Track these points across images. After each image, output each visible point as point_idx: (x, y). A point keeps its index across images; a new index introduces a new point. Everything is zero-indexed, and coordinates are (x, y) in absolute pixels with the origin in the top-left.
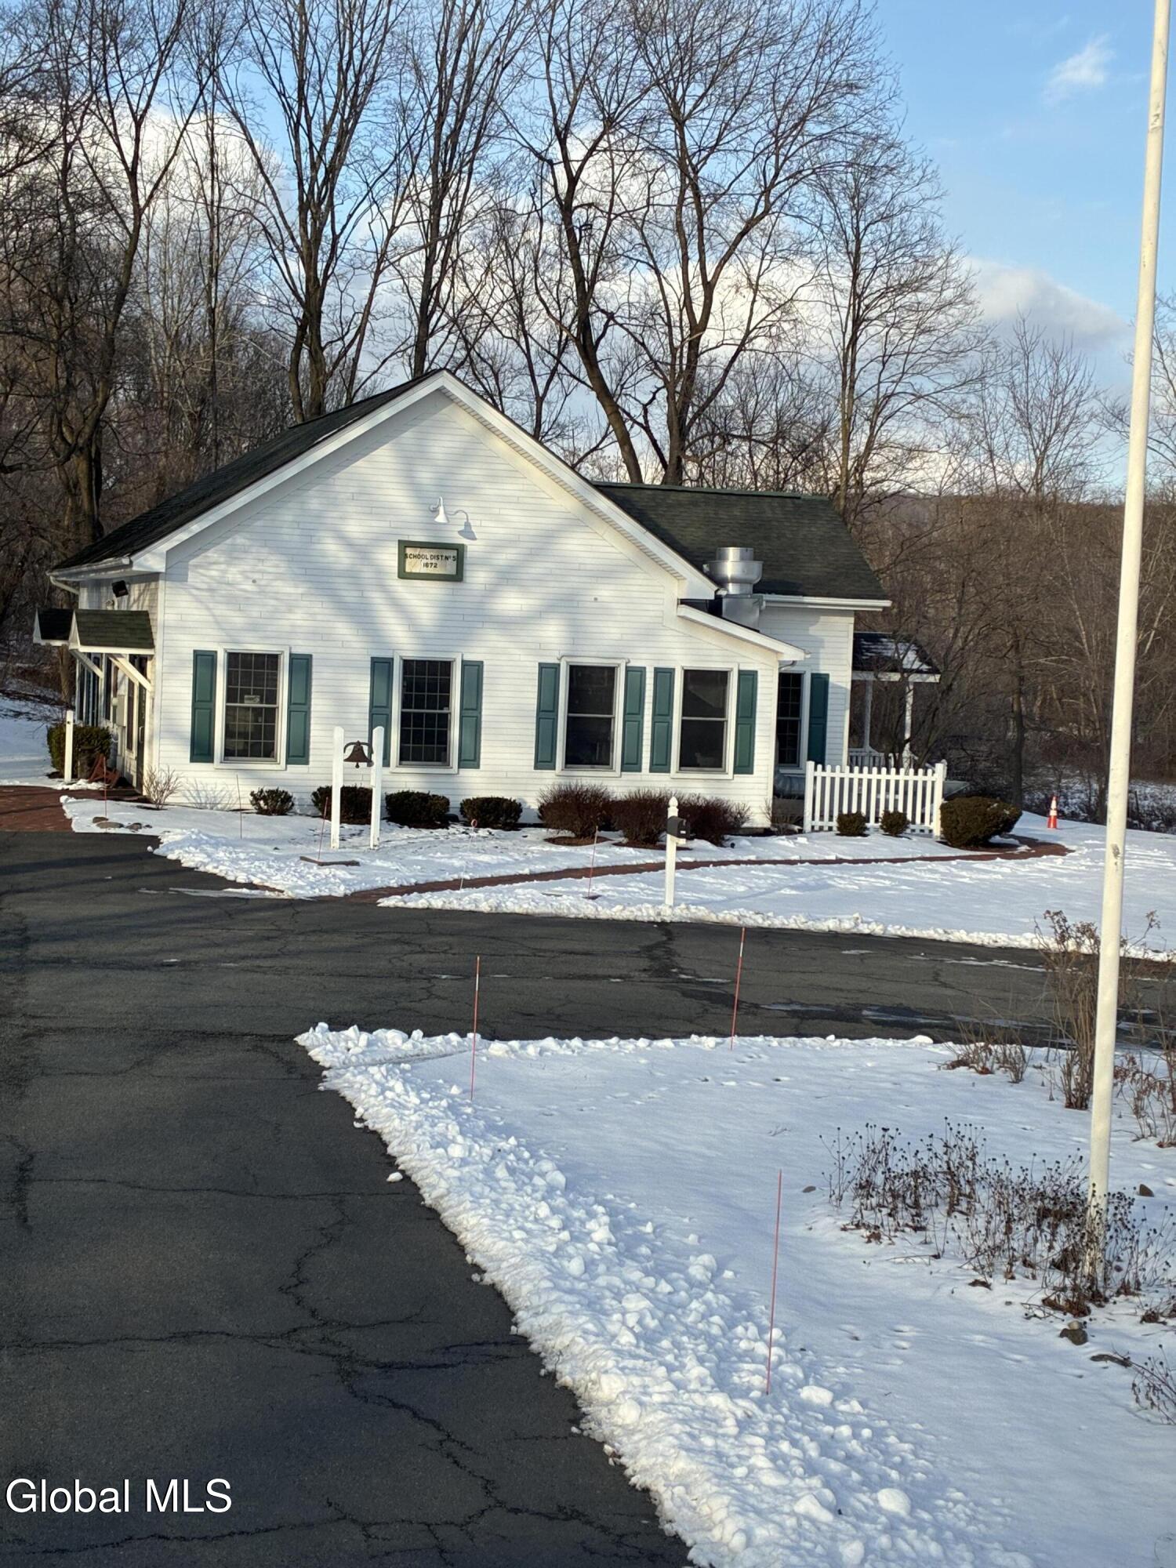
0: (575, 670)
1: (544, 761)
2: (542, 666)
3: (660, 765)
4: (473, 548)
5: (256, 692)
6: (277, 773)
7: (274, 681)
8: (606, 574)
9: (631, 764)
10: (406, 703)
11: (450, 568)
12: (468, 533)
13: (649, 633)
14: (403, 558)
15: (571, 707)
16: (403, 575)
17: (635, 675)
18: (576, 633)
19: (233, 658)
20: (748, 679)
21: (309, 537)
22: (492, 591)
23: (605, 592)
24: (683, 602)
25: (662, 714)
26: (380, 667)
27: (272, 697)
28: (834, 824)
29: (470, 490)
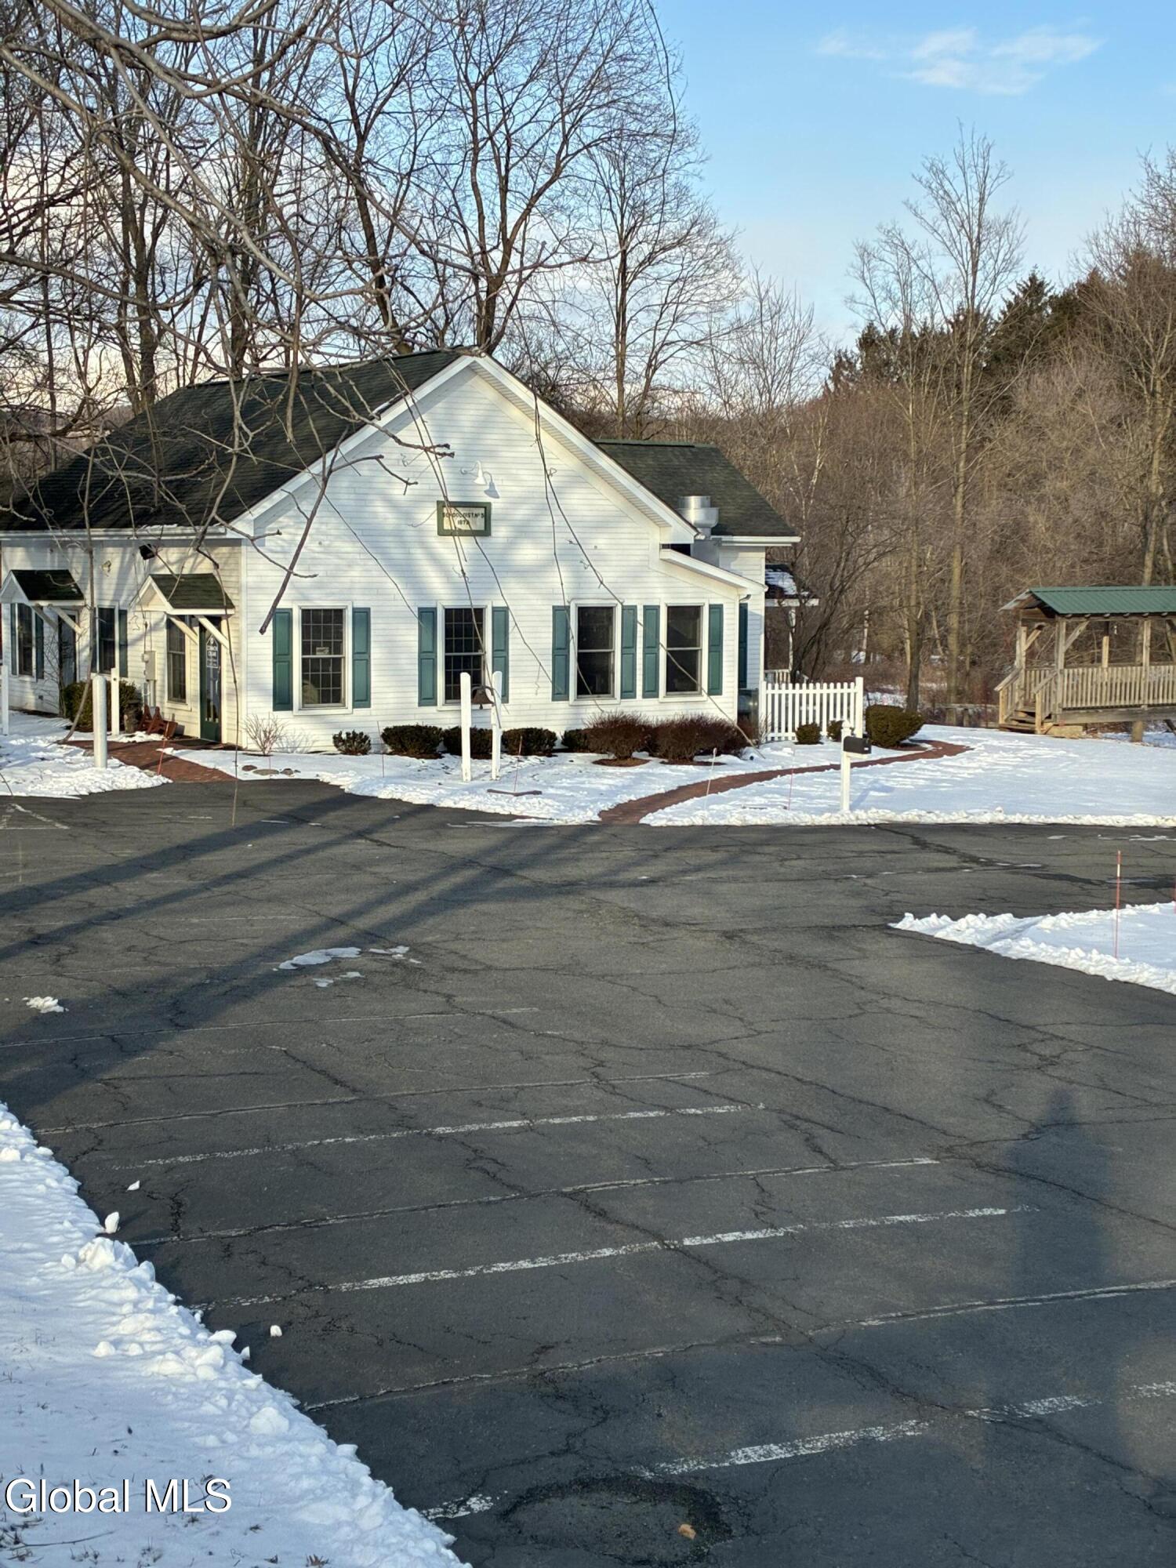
0: (582, 611)
1: (560, 693)
2: (555, 609)
3: (651, 692)
4: (497, 506)
5: (326, 644)
6: (347, 717)
7: (339, 635)
8: (602, 525)
9: (628, 693)
10: (448, 648)
11: (478, 524)
12: (492, 492)
13: (636, 576)
14: (441, 516)
15: (581, 645)
16: (442, 532)
17: (630, 611)
18: (579, 581)
19: (306, 614)
20: (717, 610)
21: (362, 499)
22: (511, 544)
23: (602, 541)
24: (665, 546)
25: (651, 647)
26: (426, 615)
27: (338, 648)
28: (791, 734)
29: (491, 454)
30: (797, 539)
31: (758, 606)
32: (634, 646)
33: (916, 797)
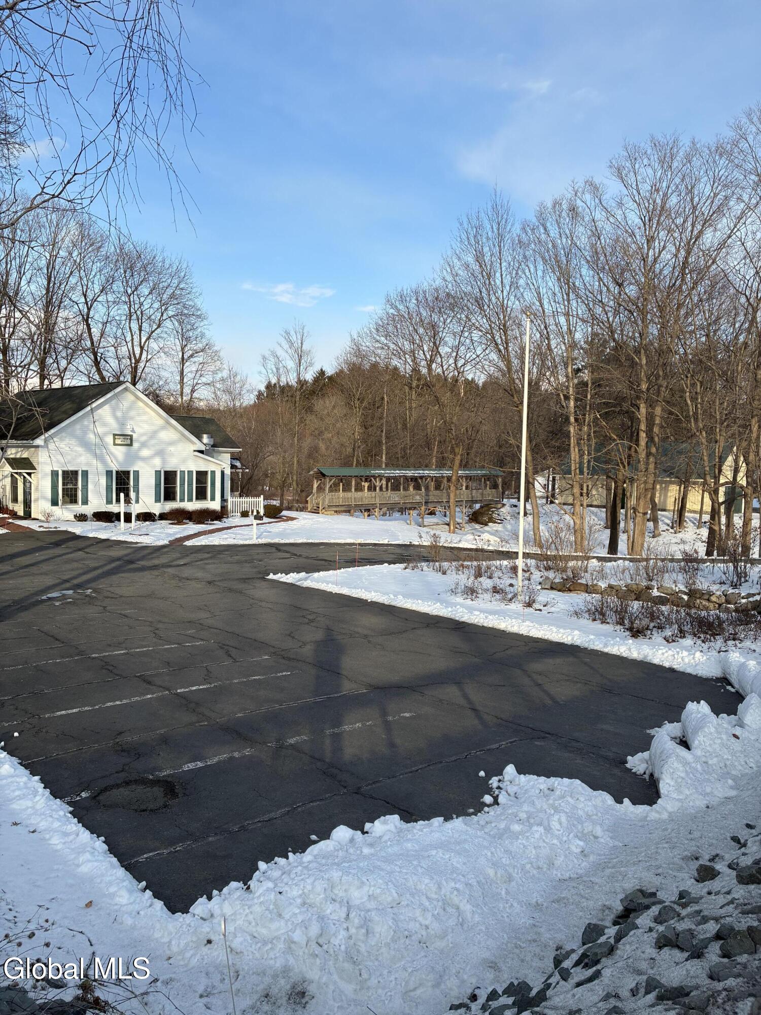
0: (166, 472)
1: (158, 500)
2: (156, 471)
3: (190, 500)
4: (135, 436)
5: (72, 483)
6: (79, 508)
7: (77, 480)
8: (171, 443)
9: (182, 500)
10: (117, 484)
11: (129, 442)
12: (133, 431)
13: (184, 461)
14: (114, 439)
15: (165, 484)
16: (115, 444)
17: (183, 472)
18: (164, 461)
19: (64, 472)
20: (213, 473)
21: (85, 433)
22: (140, 449)
23: (172, 449)
24: (195, 451)
25: (190, 484)
26: (109, 473)
27: (76, 484)
28: (239, 514)
29: (132, 418)
30: (241, 450)
31: (228, 471)
32: (184, 484)
33: (280, 535)
